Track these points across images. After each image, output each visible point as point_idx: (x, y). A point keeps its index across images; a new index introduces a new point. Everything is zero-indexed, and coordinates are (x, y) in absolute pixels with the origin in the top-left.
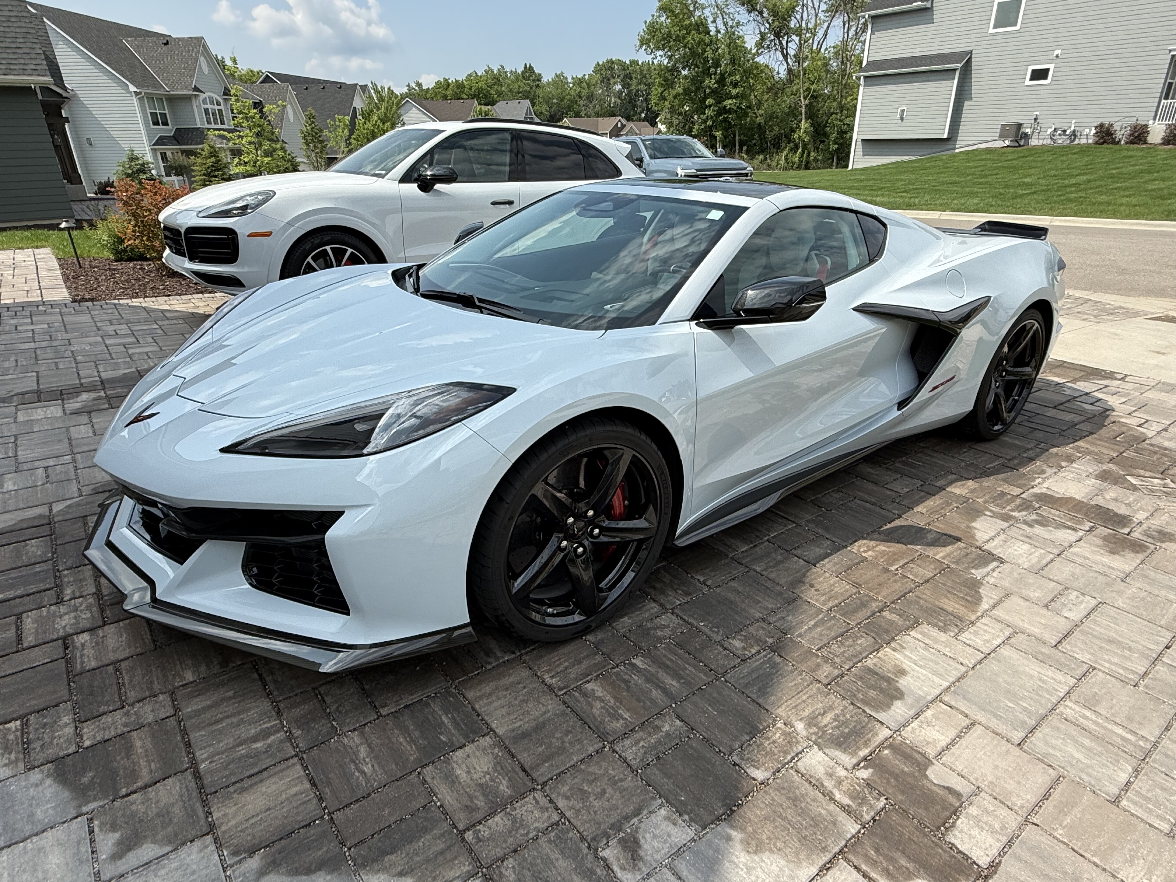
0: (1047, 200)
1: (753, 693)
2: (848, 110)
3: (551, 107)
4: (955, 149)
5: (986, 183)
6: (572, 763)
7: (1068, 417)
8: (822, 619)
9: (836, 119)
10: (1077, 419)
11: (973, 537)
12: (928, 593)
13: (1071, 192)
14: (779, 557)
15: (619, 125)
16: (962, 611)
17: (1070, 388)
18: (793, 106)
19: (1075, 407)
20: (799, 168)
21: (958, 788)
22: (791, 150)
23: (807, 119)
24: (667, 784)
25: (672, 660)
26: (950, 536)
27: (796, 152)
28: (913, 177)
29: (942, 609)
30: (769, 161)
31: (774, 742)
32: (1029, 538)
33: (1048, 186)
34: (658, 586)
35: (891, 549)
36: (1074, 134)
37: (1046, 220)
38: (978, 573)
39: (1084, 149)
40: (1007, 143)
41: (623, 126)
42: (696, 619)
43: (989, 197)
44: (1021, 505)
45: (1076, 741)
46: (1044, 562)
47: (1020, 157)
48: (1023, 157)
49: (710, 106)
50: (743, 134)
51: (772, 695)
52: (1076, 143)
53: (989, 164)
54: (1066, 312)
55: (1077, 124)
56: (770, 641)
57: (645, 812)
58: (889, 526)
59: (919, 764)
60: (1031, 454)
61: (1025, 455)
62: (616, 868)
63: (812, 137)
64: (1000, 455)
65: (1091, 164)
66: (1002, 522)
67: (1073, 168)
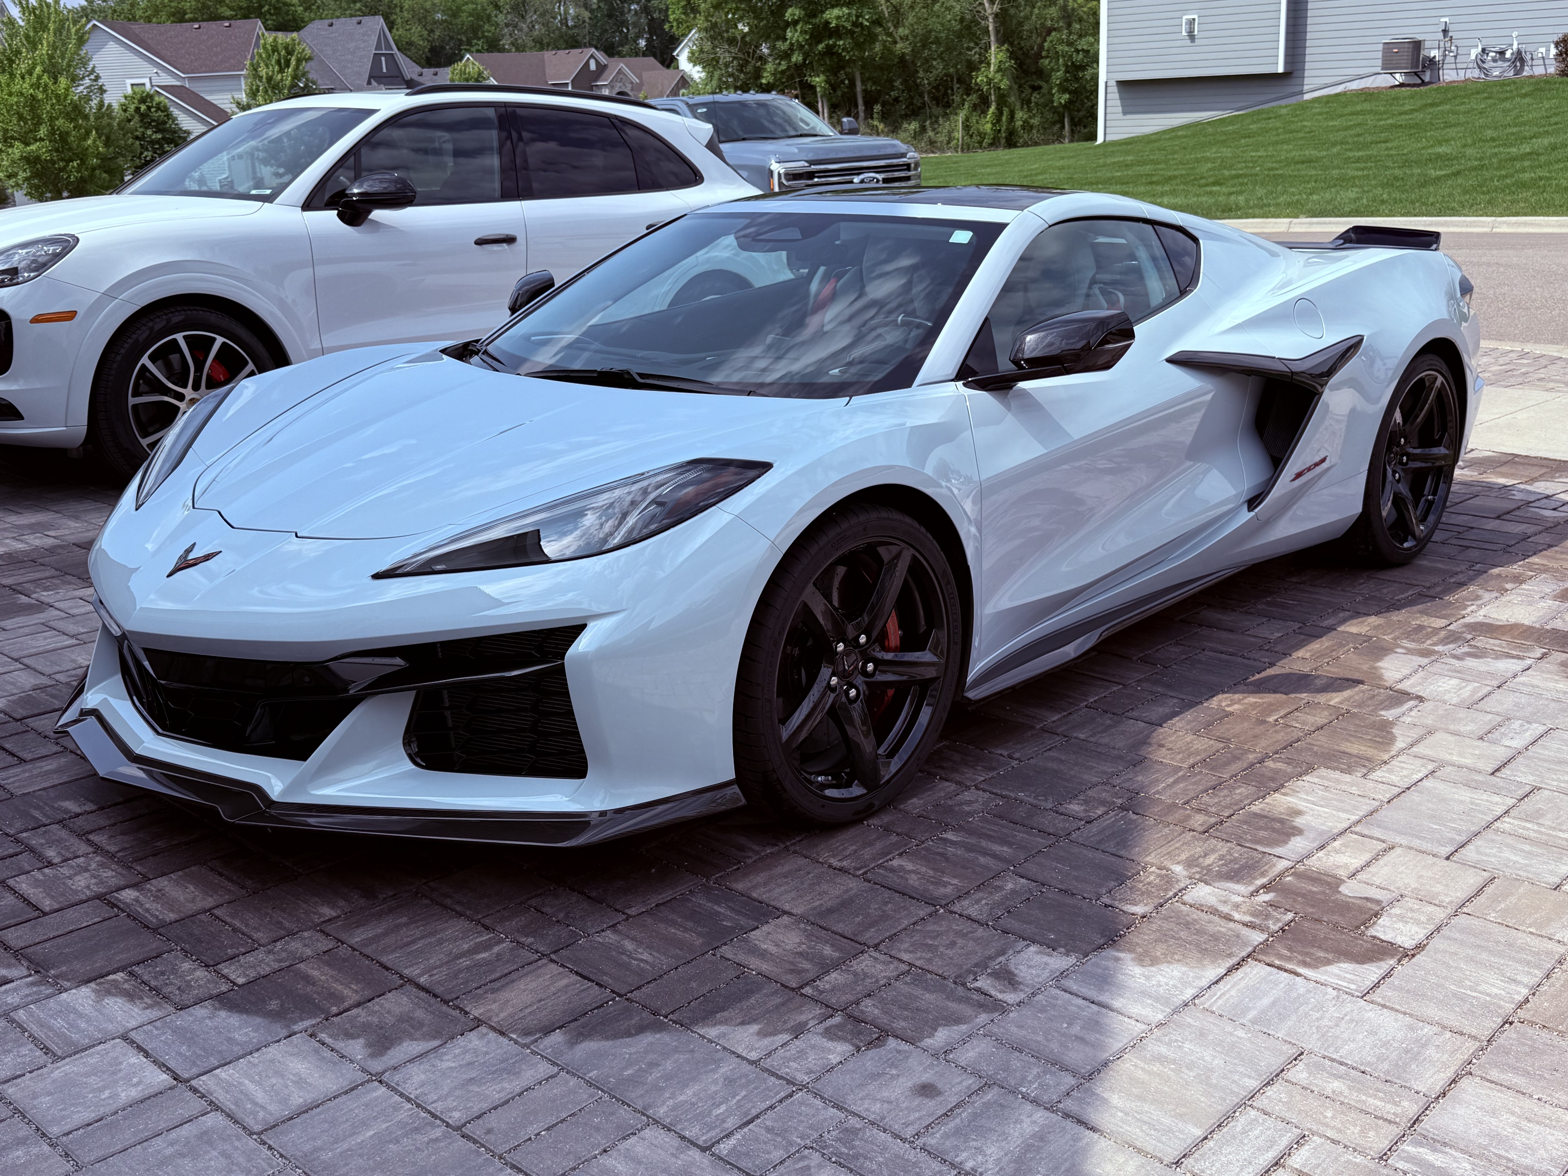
0: (1481, 186)
1: (1111, 846)
2: (1080, 20)
3: (432, 31)
4: (1302, 93)
5: (1369, 158)
6: (903, 926)
7: (1518, 529)
8: (1183, 776)
9: (1061, 41)
10: (1530, 529)
11: (1380, 677)
12: (1323, 739)
13: (1523, 170)
14: (1108, 722)
15: (593, 66)
16: (1370, 752)
17: (1521, 491)
18: (968, 17)
19: (1529, 515)
20: (994, 144)
21: (1378, 897)
22: (975, 107)
23: (1001, 42)
24: (1029, 929)
25: (994, 831)
26: (1348, 680)
27: (984, 112)
28: (1227, 152)
29: (1344, 753)
30: (931, 133)
31: (1149, 883)
32: (1459, 672)
33: (1481, 159)
34: (945, 765)
35: (1266, 700)
36: (1519, 58)
37: (1483, 225)
38: (1389, 715)
39: (1541, 85)
40: (1399, 78)
41: (602, 69)
42: (1012, 791)
43: (1376, 187)
44: (1447, 638)
45: (1514, 848)
46: (1480, 695)
47: (1426, 105)
48: (1432, 105)
49: (795, 23)
50: (869, 79)
51: (1135, 847)
52: (1525, 74)
53: (1370, 120)
54: (1520, 380)
55: (1521, 38)
56: (1120, 801)
57: (1011, 952)
58: (1257, 676)
59: (1329, 884)
60: (1461, 578)
61: (1453, 580)
62: (993, 993)
63: (1016, 79)
64: (1415, 582)
65: (1556, 114)
66: (1421, 659)
67: (1524, 124)
